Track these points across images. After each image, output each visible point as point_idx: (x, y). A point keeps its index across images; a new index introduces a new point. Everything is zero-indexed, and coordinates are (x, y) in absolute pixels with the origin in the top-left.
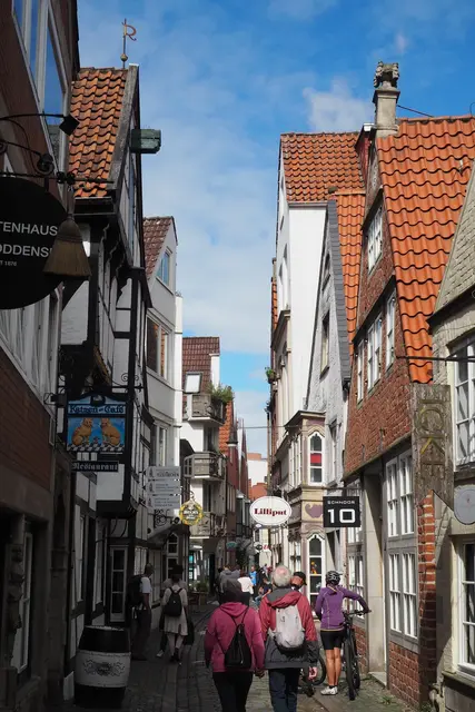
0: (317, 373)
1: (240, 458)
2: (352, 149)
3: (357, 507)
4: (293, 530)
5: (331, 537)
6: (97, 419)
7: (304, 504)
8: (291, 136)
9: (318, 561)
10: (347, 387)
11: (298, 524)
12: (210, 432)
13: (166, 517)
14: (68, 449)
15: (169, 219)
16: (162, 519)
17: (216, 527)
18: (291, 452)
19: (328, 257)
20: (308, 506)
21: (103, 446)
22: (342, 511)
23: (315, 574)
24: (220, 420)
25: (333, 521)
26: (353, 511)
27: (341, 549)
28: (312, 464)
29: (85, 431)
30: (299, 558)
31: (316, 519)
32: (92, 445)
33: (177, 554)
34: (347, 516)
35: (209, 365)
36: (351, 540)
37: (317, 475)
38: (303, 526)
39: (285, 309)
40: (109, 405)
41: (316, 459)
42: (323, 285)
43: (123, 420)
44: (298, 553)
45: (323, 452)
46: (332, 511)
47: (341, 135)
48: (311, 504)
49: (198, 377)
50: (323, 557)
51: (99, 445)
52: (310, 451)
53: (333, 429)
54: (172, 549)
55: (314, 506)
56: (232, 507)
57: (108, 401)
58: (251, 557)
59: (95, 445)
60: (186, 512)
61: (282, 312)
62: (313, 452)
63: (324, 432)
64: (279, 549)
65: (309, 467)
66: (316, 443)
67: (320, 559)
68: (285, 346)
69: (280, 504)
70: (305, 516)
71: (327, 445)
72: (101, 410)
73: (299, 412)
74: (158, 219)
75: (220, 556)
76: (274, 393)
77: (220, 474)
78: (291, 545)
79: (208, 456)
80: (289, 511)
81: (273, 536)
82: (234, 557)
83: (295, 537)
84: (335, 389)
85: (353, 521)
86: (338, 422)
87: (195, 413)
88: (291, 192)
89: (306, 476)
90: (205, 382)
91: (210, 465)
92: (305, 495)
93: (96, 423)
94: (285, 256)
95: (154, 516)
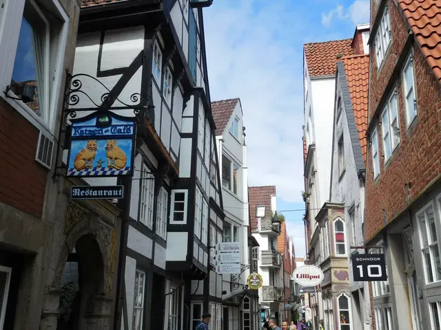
0: (336, 179)
1: (291, 258)
2: (350, 47)
3: (383, 263)
4: (326, 290)
5: (356, 295)
6: (101, 142)
7: (333, 271)
8: (310, 44)
9: (346, 314)
10: (362, 176)
11: (330, 285)
12: (272, 239)
13: (238, 284)
14: (69, 174)
15: (237, 99)
16: (236, 286)
17: (278, 295)
18: (321, 237)
19: (340, 98)
20: (335, 272)
21: (106, 169)
22: (369, 267)
23: (345, 324)
24: (277, 232)
25: (362, 276)
26: (379, 267)
27: (366, 303)
28: (337, 241)
29: (88, 154)
30: (331, 311)
31: (342, 282)
32: (95, 169)
33: (249, 310)
34: (375, 271)
35: (270, 201)
36: (376, 294)
37: (341, 249)
38: (333, 286)
39: (311, 143)
40: (116, 126)
41: (340, 237)
42: (336, 119)
43: (130, 141)
44: (331, 307)
45: (345, 232)
46: (360, 267)
47: (341, 41)
48: (338, 270)
49: (264, 208)
50: (350, 310)
51: (103, 169)
52: (335, 232)
53: (352, 212)
54: (246, 307)
55: (341, 272)
56: (288, 285)
57: (115, 122)
58: (301, 315)
59: (99, 169)
60: (251, 280)
61: (310, 146)
62: (337, 232)
63: (345, 218)
64: (316, 307)
65: (335, 243)
66: (339, 225)
67: (347, 312)
68: (313, 168)
69: (315, 270)
70: (334, 279)
71: (347, 225)
72: (107, 131)
73: (325, 204)
74: (230, 100)
75: (281, 313)
76: (308, 204)
77: (278, 263)
78: (325, 302)
79: (271, 253)
80: (322, 276)
81: (311, 298)
82: (290, 314)
83: (327, 296)
84: (352, 183)
85: (380, 275)
86: (356, 205)
87: (263, 228)
88: (311, 72)
89: (333, 251)
90: (268, 210)
91: (273, 258)
92: (333, 264)
93: (101, 145)
94: (310, 115)
95: (231, 283)
